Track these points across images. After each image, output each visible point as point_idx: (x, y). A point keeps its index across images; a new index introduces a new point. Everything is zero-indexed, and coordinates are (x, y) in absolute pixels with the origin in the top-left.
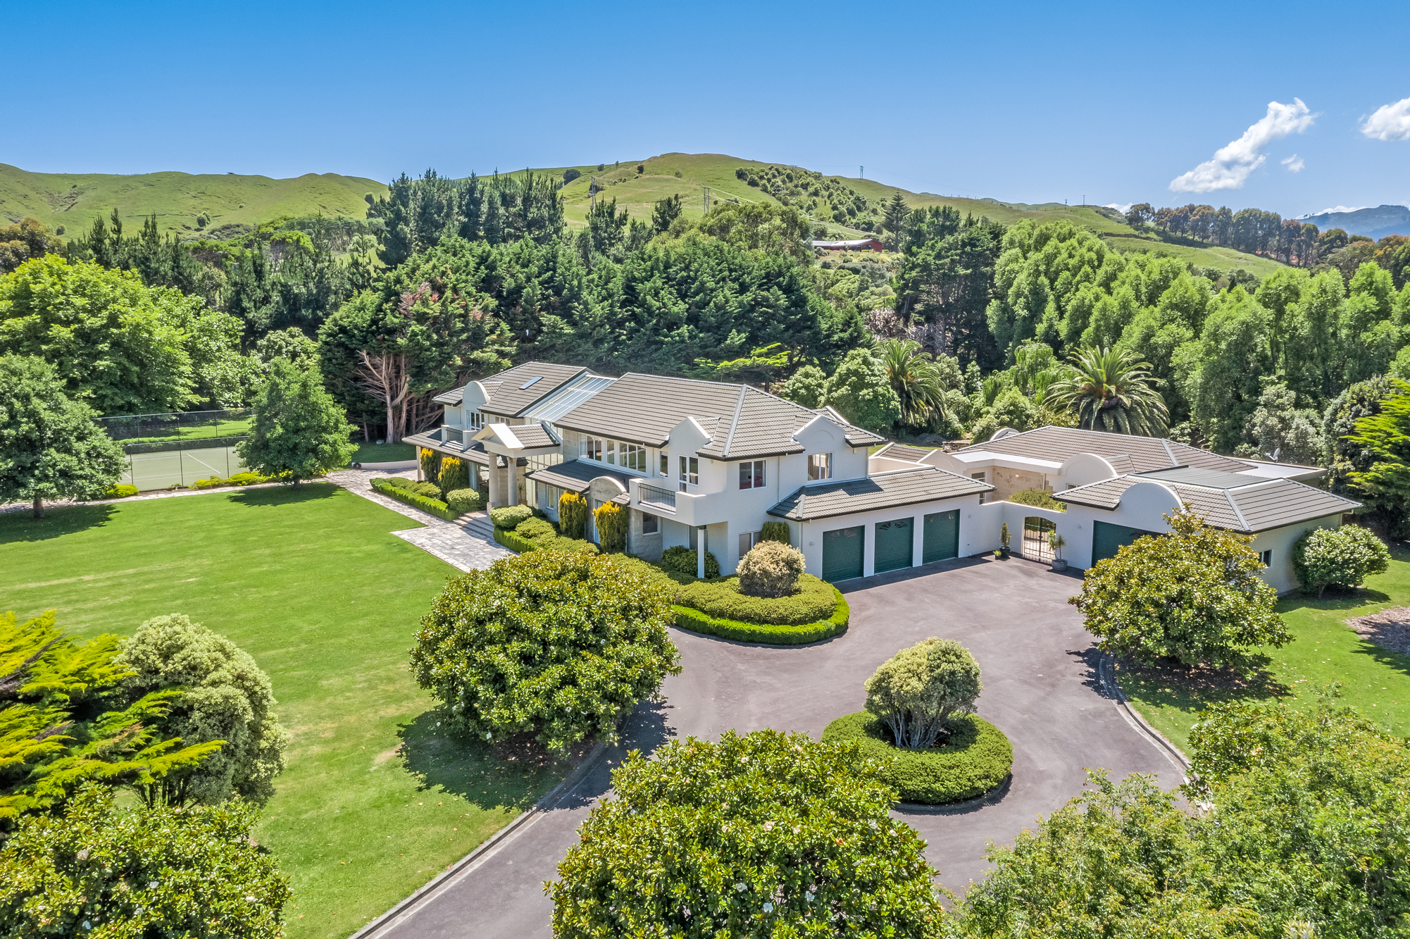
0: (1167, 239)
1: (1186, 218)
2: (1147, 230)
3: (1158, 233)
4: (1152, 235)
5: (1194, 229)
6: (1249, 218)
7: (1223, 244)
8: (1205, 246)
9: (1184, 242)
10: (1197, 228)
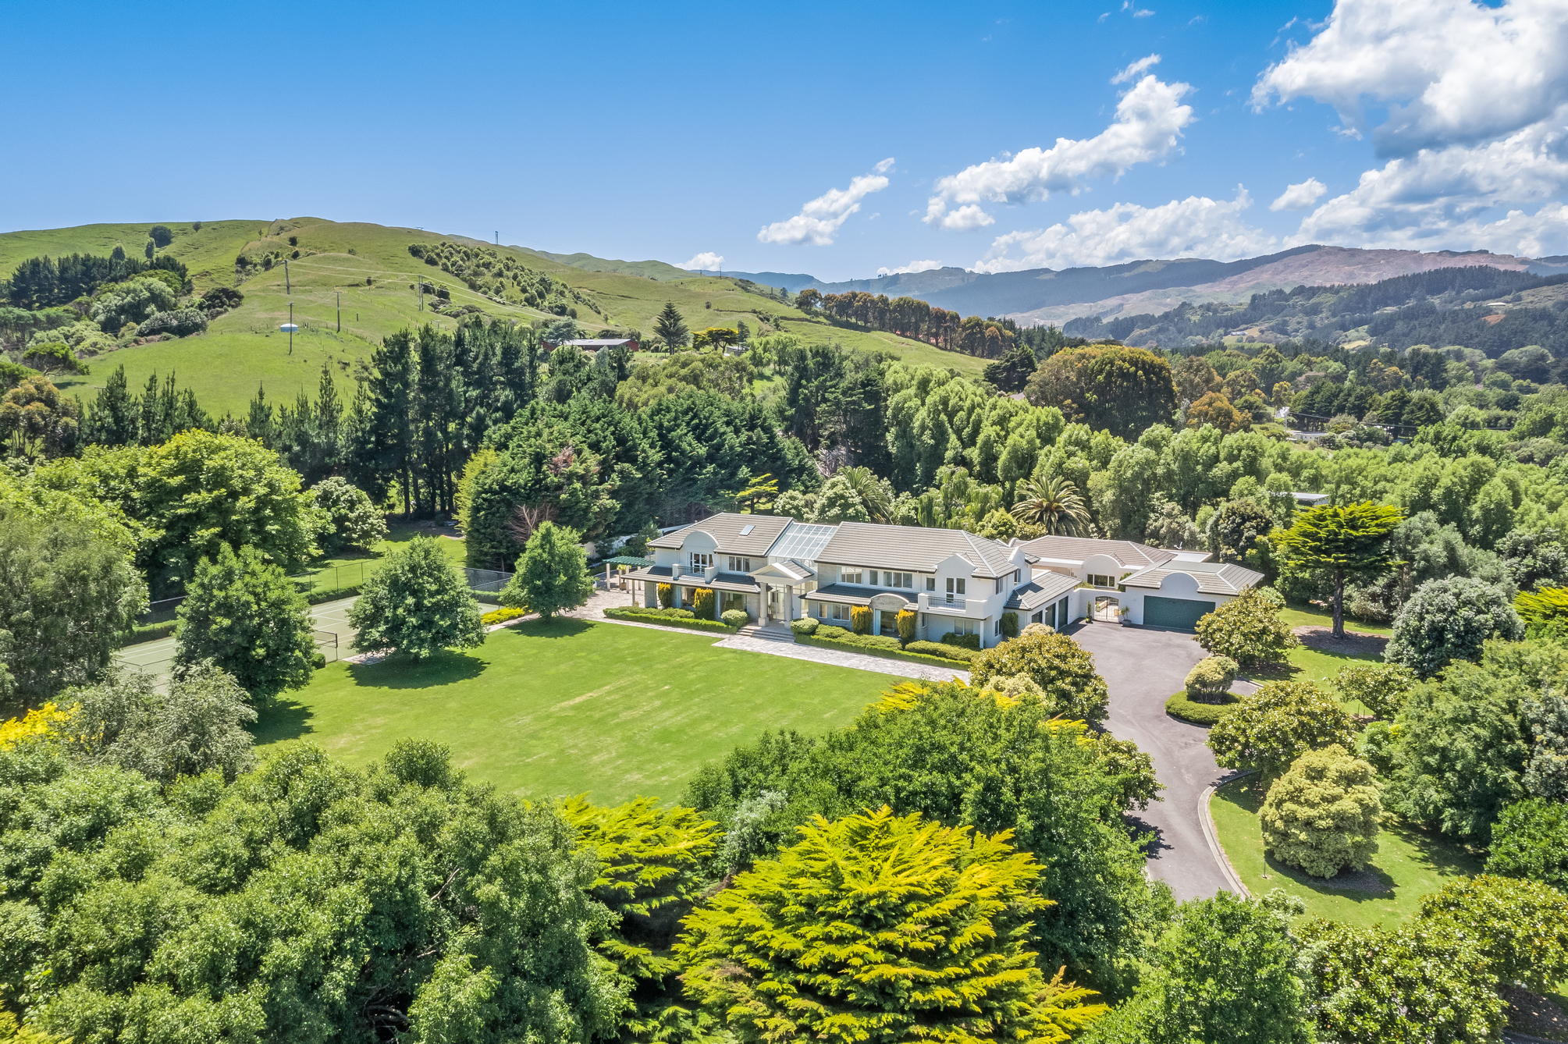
0: (836, 323)
1: (850, 304)
2: (817, 314)
3: (826, 317)
4: (822, 319)
5: (856, 314)
6: (904, 307)
7: (882, 328)
8: (867, 330)
9: (848, 326)
10: (861, 314)
